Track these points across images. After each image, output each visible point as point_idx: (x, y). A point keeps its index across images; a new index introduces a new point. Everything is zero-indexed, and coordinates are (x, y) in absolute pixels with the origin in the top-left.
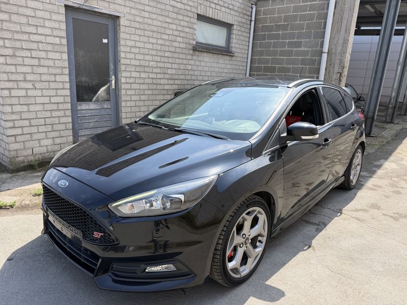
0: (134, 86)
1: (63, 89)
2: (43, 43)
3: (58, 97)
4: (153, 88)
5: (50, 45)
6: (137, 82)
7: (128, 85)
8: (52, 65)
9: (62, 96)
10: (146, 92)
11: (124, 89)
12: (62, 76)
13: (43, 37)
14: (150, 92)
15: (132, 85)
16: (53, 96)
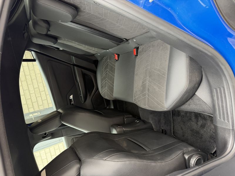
0: (34, 99)
4: (30, 79)
6: (30, 97)
7: (34, 105)
10: (36, 86)
11: (39, 107)
14: (35, 81)
15: (33, 101)
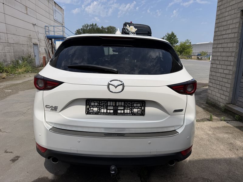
1: (230, 65)
2: (227, 38)
3: (227, 70)
5: (230, 39)
8: (228, 51)
9: (228, 70)
12: (231, 57)
13: (228, 35)
16: (225, 69)
